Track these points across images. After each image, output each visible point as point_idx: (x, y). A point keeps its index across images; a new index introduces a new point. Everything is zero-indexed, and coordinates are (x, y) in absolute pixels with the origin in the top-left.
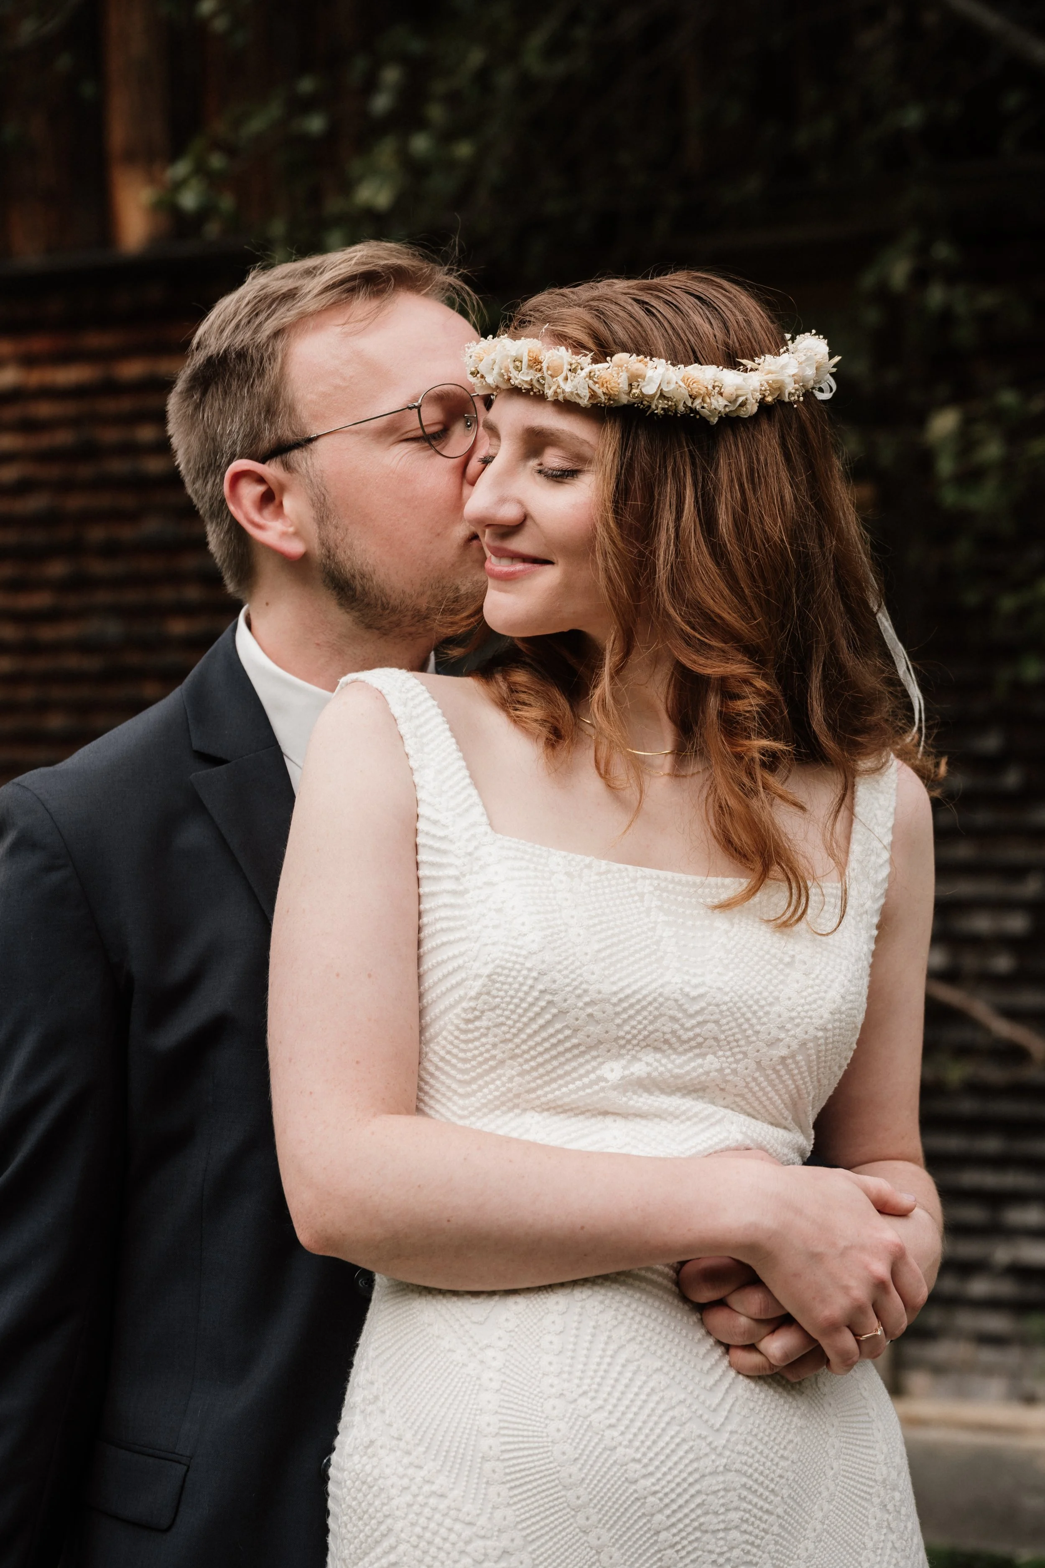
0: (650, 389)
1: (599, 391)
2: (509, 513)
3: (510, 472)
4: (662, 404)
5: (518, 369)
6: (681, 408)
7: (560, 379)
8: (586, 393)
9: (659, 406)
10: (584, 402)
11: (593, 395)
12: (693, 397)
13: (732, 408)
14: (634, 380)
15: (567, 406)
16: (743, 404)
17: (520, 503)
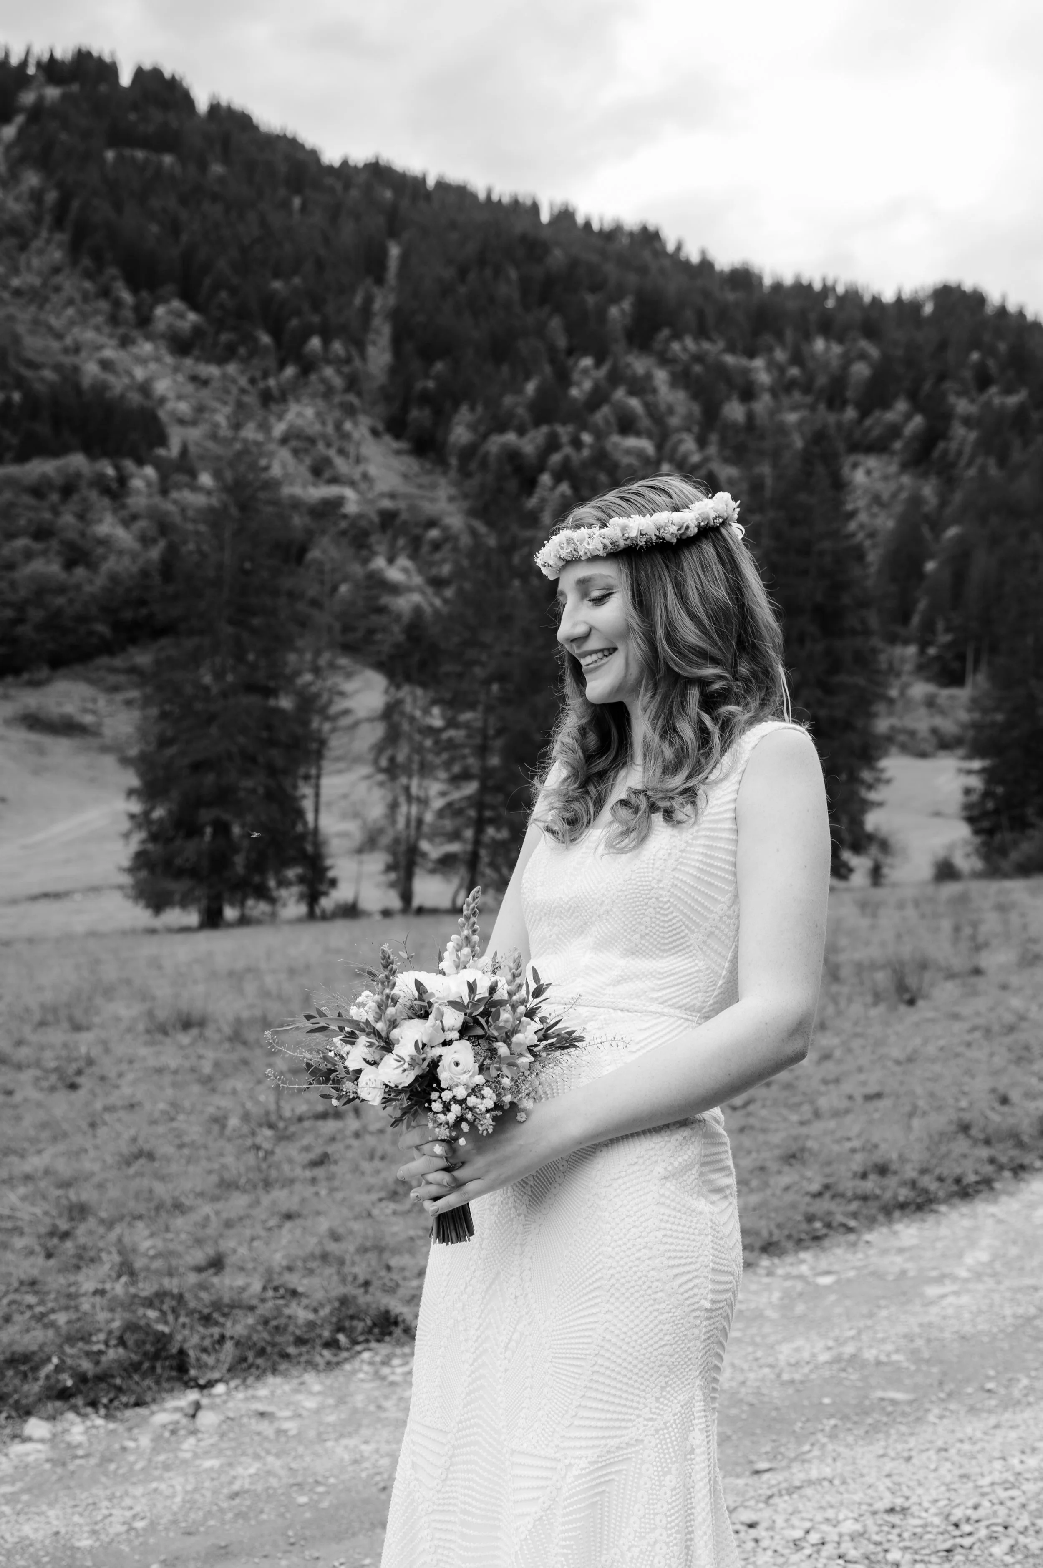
0: (634, 533)
1: (607, 542)
2: (581, 630)
3: (576, 609)
4: (644, 539)
5: (562, 548)
6: (654, 538)
7: (585, 544)
8: (601, 547)
9: (642, 541)
10: (601, 553)
11: (605, 547)
12: (658, 529)
13: (682, 531)
14: (624, 529)
15: (594, 559)
16: (687, 528)
17: (586, 623)
